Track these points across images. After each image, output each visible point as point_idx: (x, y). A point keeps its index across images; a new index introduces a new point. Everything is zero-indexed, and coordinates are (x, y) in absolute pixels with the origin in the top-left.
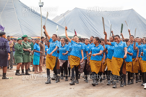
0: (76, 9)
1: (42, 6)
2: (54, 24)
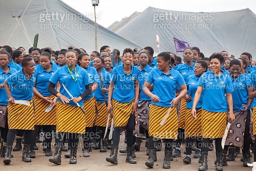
1: (97, 5)
2: (115, 37)
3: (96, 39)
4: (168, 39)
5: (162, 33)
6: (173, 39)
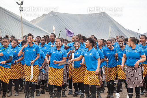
3: (22, 29)
6: (65, 29)
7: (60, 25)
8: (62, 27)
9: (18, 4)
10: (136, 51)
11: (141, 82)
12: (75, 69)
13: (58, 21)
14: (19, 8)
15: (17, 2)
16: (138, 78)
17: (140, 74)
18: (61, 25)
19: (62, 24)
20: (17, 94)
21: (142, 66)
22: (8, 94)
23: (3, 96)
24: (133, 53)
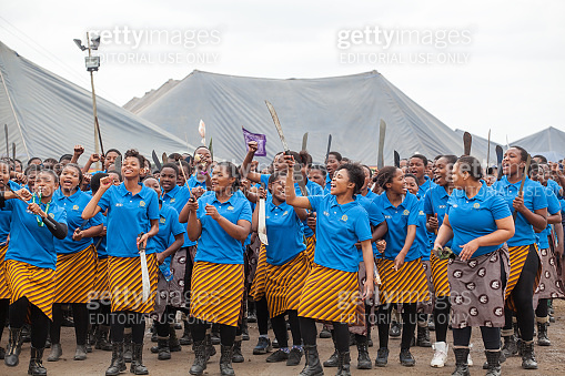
0: (196, 73)
1: (96, 69)
4: (231, 128)
5: (219, 117)
6: (241, 134)
7: (225, 115)
8: (232, 121)
9: (83, 48)
10: (477, 205)
11: (498, 312)
12: (273, 270)
13: (220, 101)
14: (87, 60)
15: (78, 42)
16: (487, 298)
17: (495, 285)
18: (228, 116)
19: (230, 114)
20: (84, 354)
21: (503, 256)
22: (50, 353)
23: (32, 361)
24: (469, 213)
